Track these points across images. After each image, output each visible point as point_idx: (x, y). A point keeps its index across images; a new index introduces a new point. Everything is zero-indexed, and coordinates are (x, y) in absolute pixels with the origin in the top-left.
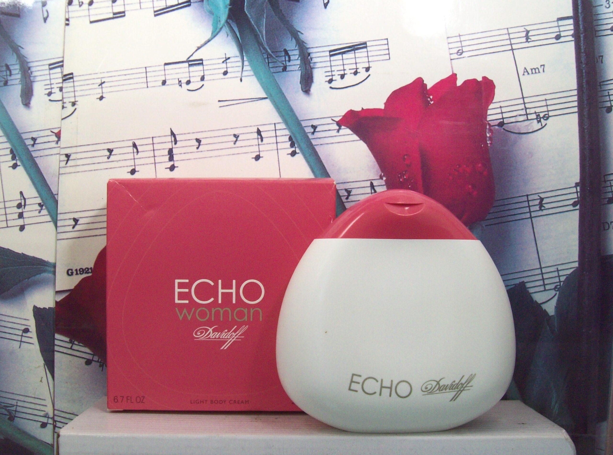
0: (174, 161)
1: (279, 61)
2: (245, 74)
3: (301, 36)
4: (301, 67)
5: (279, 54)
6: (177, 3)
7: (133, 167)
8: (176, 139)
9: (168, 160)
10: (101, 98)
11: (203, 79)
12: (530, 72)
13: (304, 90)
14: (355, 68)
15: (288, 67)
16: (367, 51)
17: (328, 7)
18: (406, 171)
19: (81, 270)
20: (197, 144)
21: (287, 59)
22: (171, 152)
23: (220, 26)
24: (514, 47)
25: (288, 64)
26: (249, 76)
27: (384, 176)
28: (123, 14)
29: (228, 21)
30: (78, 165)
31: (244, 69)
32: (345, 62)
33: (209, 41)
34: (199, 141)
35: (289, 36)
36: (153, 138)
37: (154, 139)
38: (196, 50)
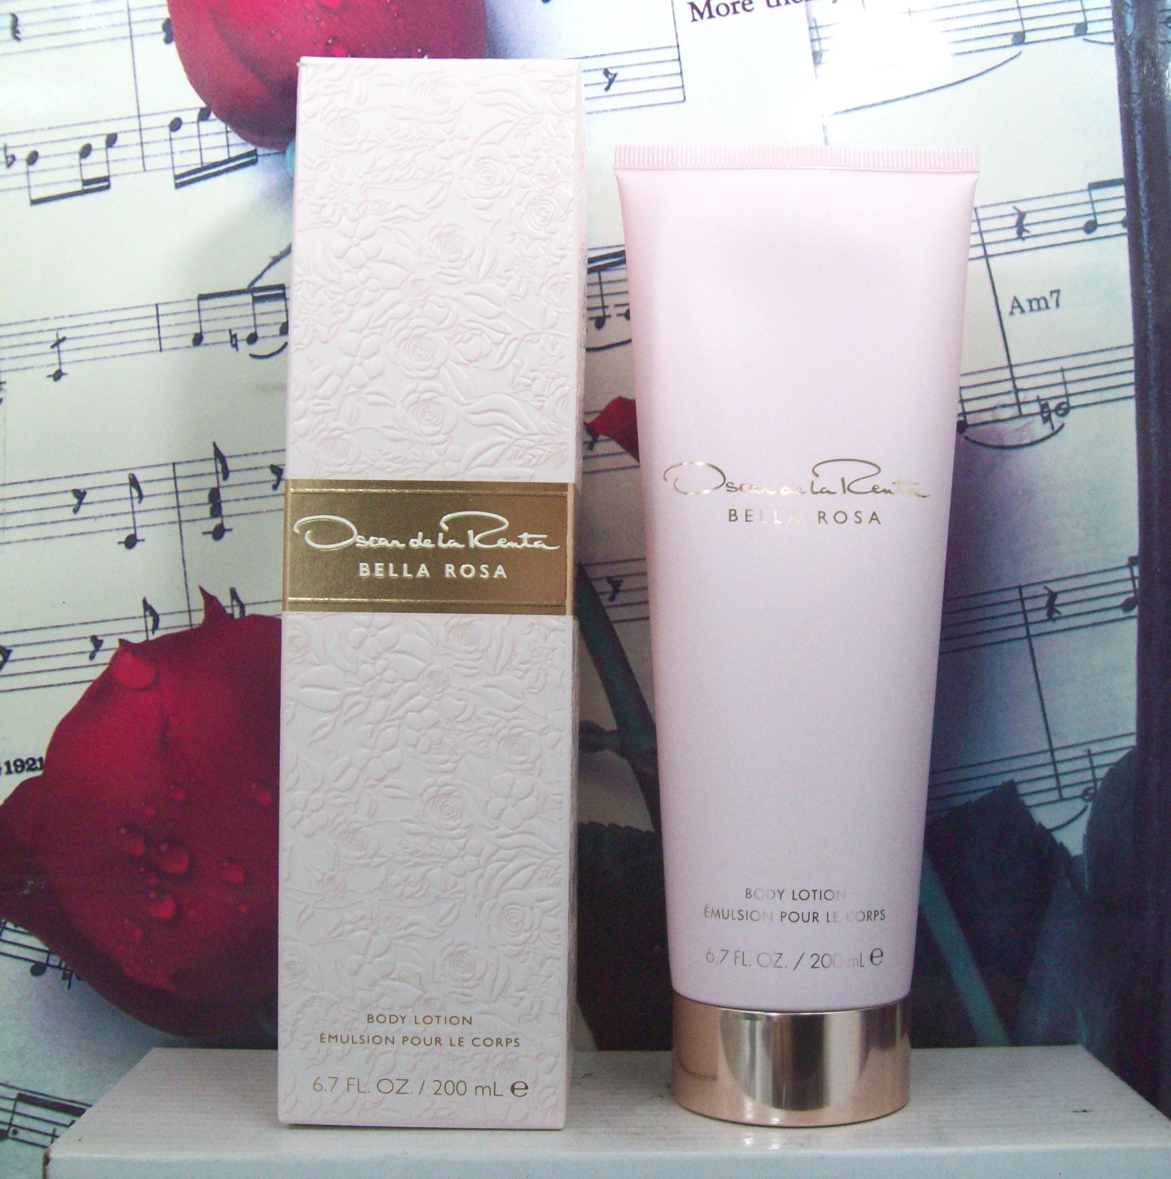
0: (222, 517)
6: (226, 157)
7: (132, 532)
8: (226, 468)
9: (208, 515)
10: (58, 376)
11: (285, 329)
12: (1026, 306)
14: (627, 302)
19: (19, 763)
20: (274, 477)
22: (214, 496)
24: (990, 250)
28: (105, 184)
32: (607, 289)
34: (277, 471)
36: (174, 464)
37: (177, 467)
38: (270, 266)
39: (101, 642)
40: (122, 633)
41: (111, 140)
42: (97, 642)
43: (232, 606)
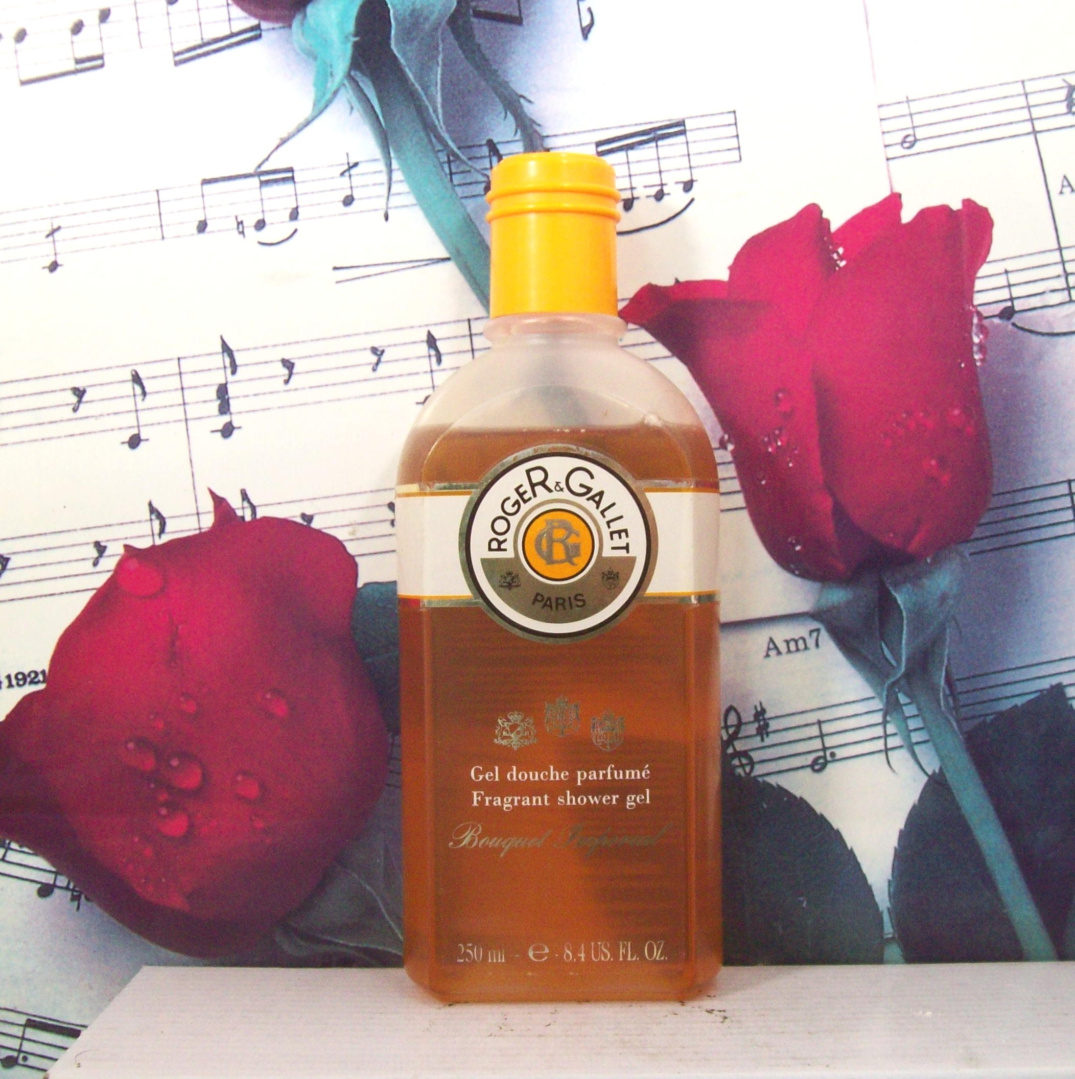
0: (231, 414)
1: (476, 170)
2: (394, 201)
3: (528, 108)
5: (474, 152)
6: (228, 33)
7: (135, 431)
8: (235, 363)
9: (216, 412)
10: (54, 267)
11: (294, 215)
14: (659, 183)
16: (687, 143)
17: (590, 36)
18: (780, 430)
19: (20, 677)
20: (286, 372)
22: (222, 391)
23: (332, 86)
24: (1039, 125)
26: (406, 206)
27: (729, 441)
28: (99, 62)
29: (352, 73)
30: (3, 429)
31: (393, 190)
32: (634, 169)
33: (307, 123)
34: (288, 365)
35: (500, 108)
36: (179, 359)
37: (182, 361)
38: (277, 147)
39: (105, 547)
40: (126, 538)
41: (104, 15)
42: (100, 548)
43: (243, 508)
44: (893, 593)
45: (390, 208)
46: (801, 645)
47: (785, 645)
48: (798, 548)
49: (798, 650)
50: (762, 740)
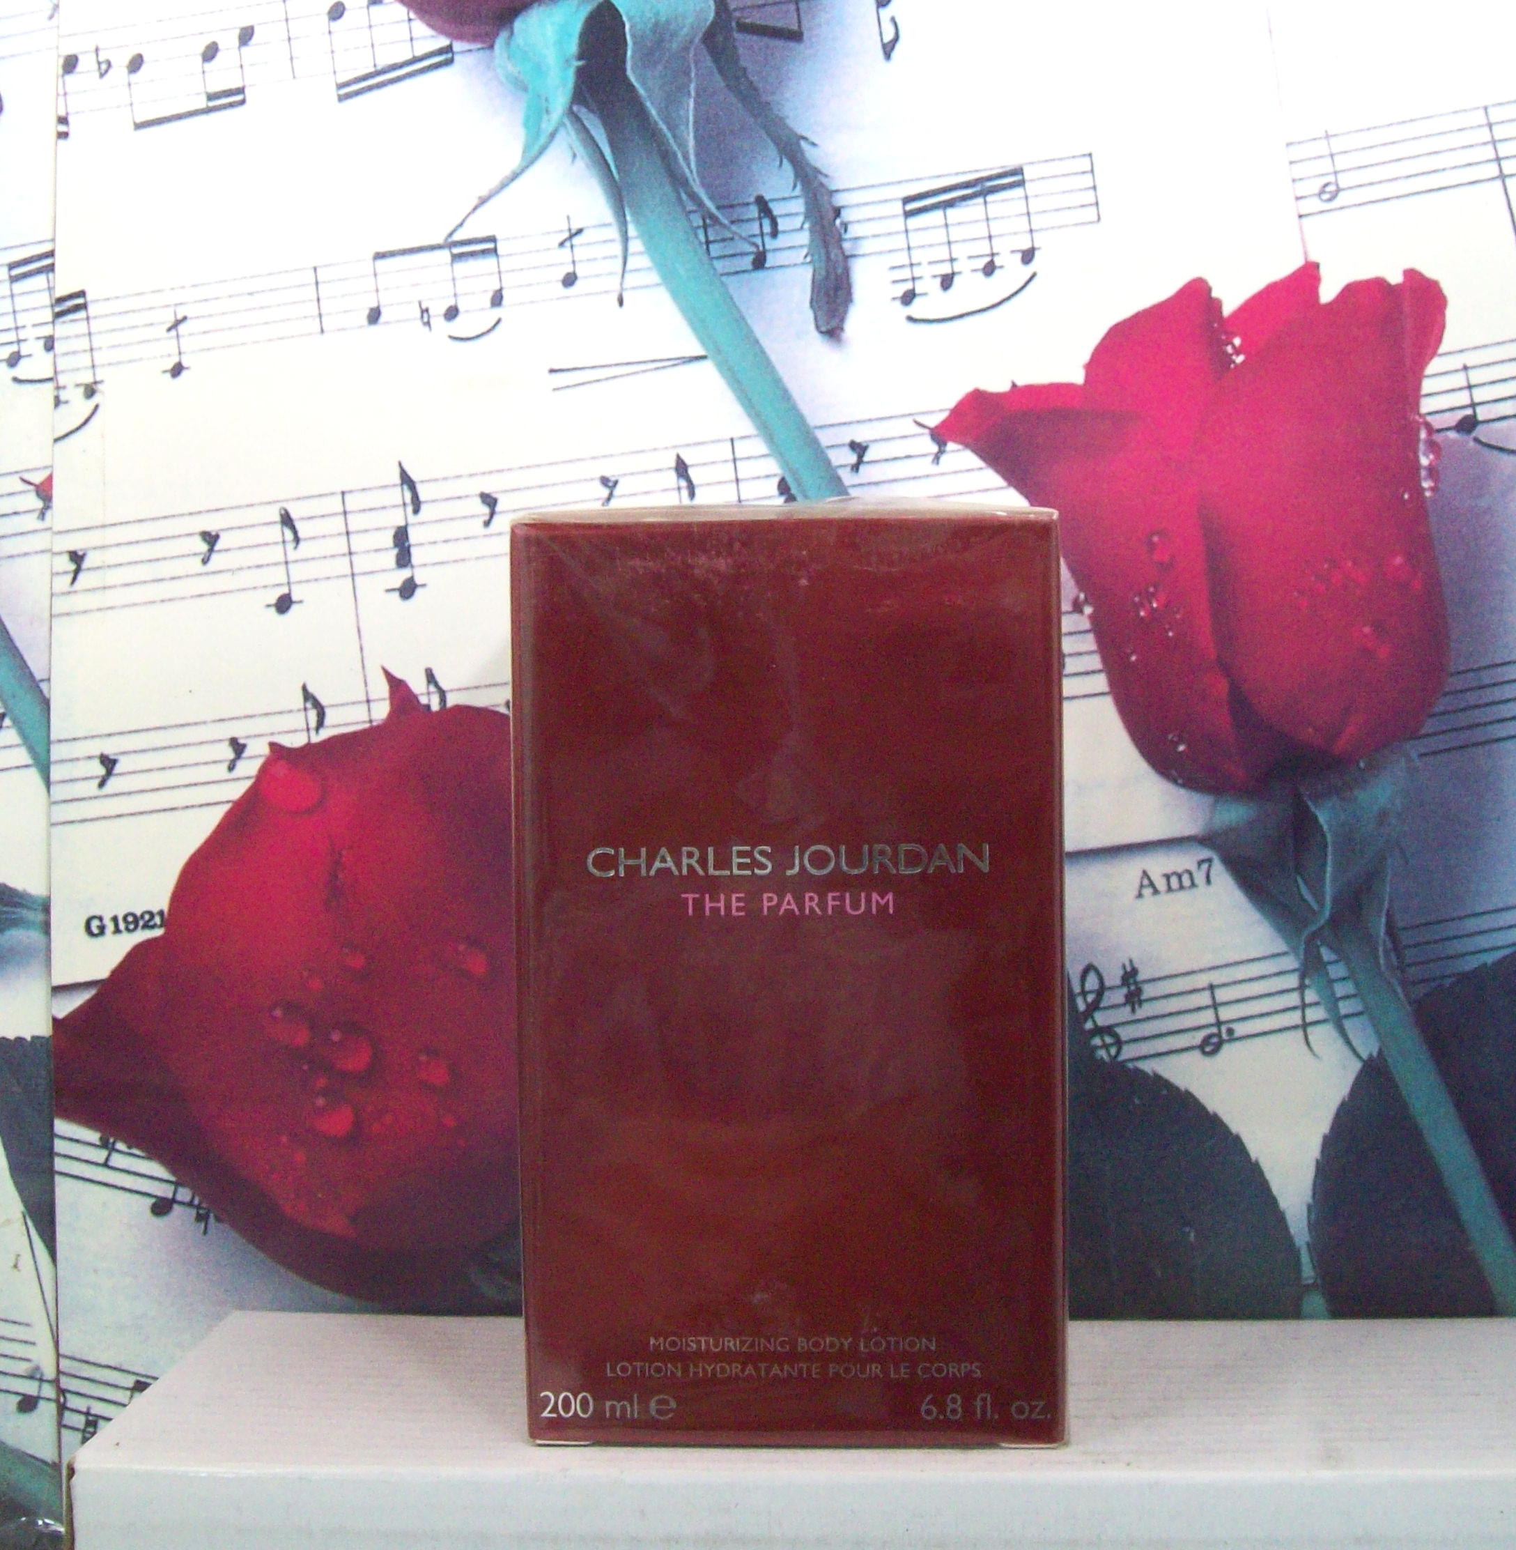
0: (412, 567)
1: (741, 237)
2: (630, 280)
3: (811, 154)
4: (812, 255)
5: (739, 212)
6: (409, 56)
7: (285, 590)
8: (418, 499)
9: (394, 565)
10: (177, 370)
11: (497, 299)
13: (823, 329)
14: (988, 252)
15: (769, 256)
16: (1027, 198)
17: (894, 55)
18: (1156, 587)
19: (130, 919)
20: (486, 510)
21: (767, 228)
22: (401, 537)
23: (547, 127)
24: (1508, 167)
25: (770, 244)
26: (647, 286)
27: (1086, 601)
28: (239, 98)
29: (575, 108)
30: (110, 587)
31: (629, 266)
32: (955, 234)
33: (515, 176)
34: (489, 501)
35: (772, 151)
36: (343, 493)
37: (347, 497)
38: (475, 209)
39: (244, 746)
40: (272, 734)
41: (246, 36)
42: (238, 747)
43: (429, 693)
44: (1313, 808)
45: (626, 289)
46: (1186, 881)
47: (1164, 881)
48: (1181, 748)
49: (1182, 887)
50: (1133, 1010)
